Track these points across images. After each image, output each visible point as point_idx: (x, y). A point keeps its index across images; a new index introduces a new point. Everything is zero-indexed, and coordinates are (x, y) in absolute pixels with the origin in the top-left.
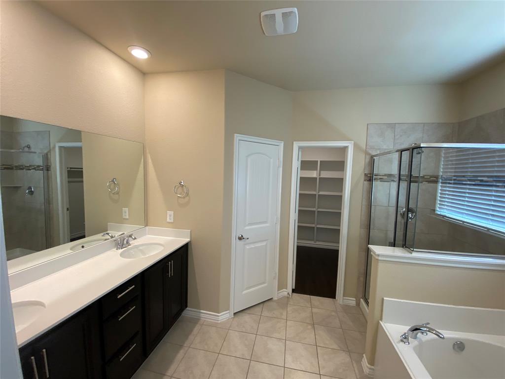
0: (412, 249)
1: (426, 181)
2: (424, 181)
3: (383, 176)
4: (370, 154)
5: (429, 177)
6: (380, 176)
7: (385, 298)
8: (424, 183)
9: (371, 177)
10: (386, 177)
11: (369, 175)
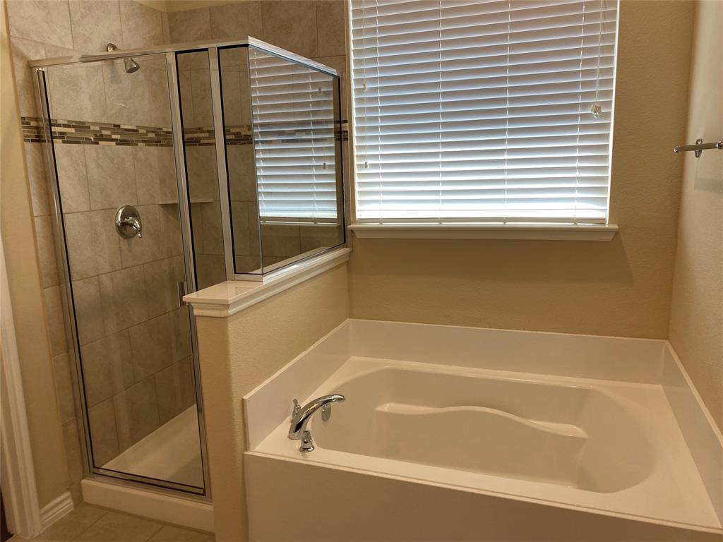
0: (259, 271)
1: (143, 141)
2: (139, 141)
3: (65, 126)
4: (23, 57)
5: (144, 132)
6: (59, 125)
7: (244, 397)
8: (140, 144)
9: (38, 128)
10: (73, 130)
11: (33, 124)
